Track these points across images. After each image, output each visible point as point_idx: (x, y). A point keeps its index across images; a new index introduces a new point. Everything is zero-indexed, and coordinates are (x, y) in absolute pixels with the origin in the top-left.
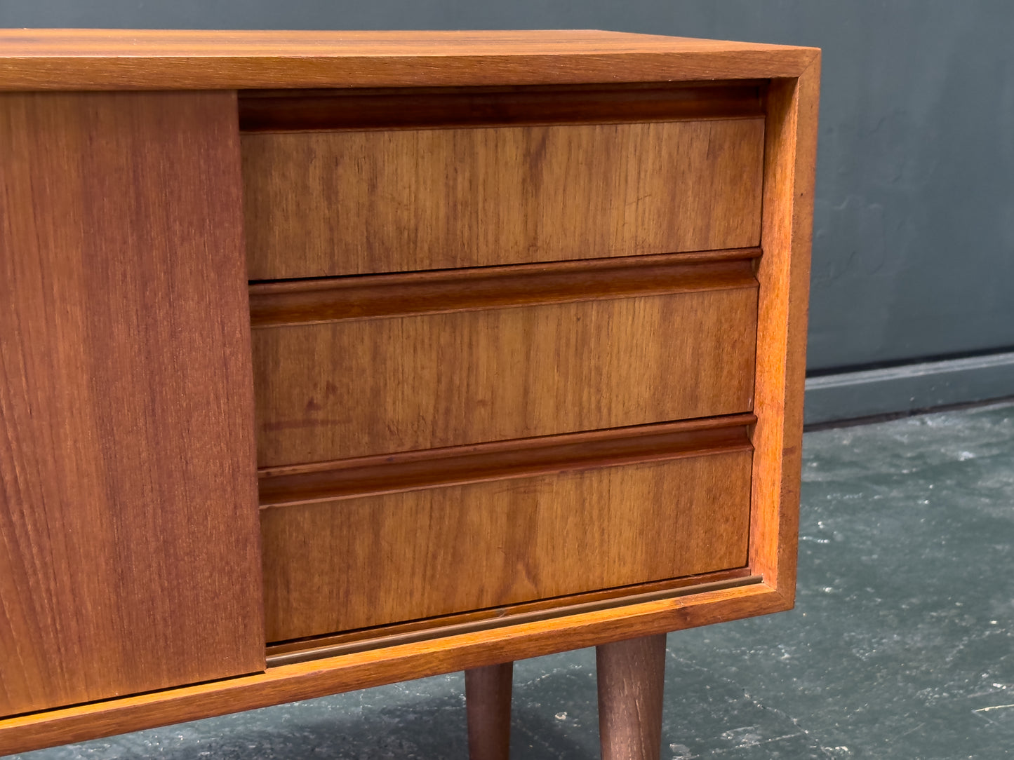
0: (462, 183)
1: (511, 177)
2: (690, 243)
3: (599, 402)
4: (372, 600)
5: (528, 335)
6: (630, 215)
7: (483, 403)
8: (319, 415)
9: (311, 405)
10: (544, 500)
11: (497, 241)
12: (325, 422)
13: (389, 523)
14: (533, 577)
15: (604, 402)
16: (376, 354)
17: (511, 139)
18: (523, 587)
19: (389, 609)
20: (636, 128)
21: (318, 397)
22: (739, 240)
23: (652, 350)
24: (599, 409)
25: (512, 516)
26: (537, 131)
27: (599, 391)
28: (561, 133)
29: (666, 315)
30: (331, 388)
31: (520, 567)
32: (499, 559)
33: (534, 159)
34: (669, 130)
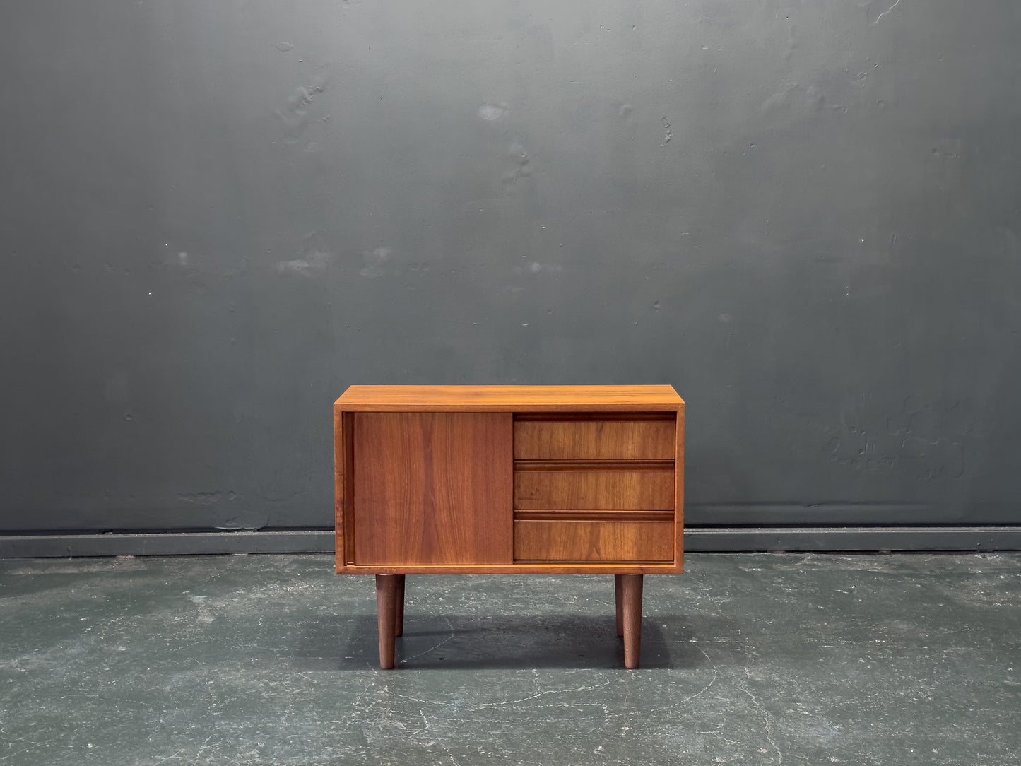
0: (577, 437)
1: (592, 437)
2: (650, 457)
3: (620, 502)
4: (548, 552)
5: (597, 480)
6: (630, 448)
7: (583, 498)
8: (534, 497)
9: (532, 494)
10: (602, 529)
11: (587, 453)
12: (535, 499)
13: (553, 530)
14: (599, 553)
15: (622, 502)
16: (551, 482)
17: (592, 425)
18: (595, 555)
19: (553, 555)
20: (631, 424)
21: (534, 492)
22: (668, 457)
23: (638, 488)
24: (620, 504)
25: (591, 533)
26: (600, 423)
27: (620, 499)
28: (608, 424)
29: (642, 478)
30: (537, 490)
31: (594, 549)
32: (587, 546)
33: (599, 431)
34: (642, 424)
